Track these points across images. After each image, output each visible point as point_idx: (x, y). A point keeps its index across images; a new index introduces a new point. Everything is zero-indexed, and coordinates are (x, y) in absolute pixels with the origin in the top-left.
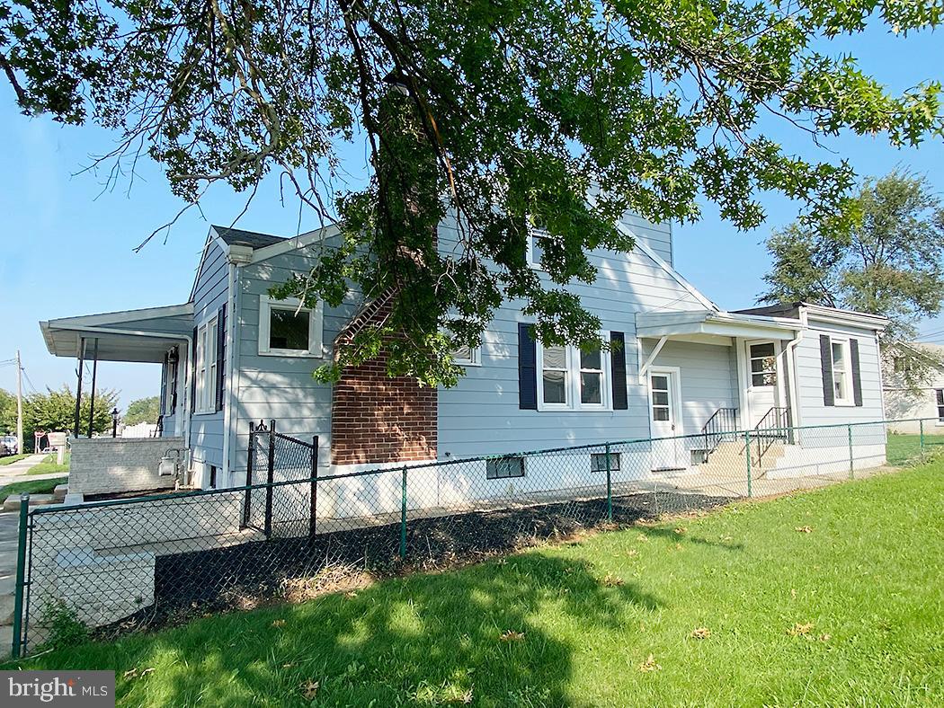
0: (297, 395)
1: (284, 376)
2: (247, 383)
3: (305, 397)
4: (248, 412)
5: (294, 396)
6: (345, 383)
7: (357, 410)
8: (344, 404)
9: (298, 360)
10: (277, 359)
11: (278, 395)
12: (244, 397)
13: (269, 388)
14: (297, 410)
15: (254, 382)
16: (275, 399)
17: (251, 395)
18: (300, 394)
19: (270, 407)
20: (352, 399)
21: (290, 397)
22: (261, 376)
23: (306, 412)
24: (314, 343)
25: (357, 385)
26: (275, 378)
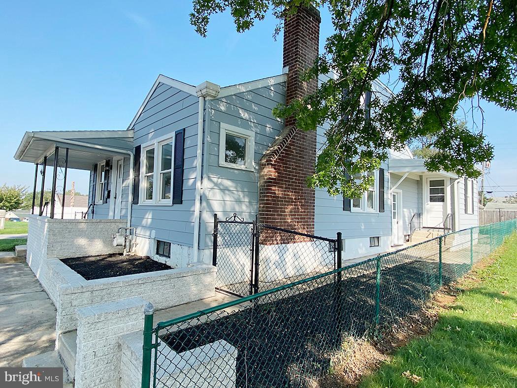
0: (240, 196)
1: (233, 182)
2: (211, 185)
3: (244, 197)
4: (212, 206)
5: (238, 196)
6: (271, 189)
7: (277, 208)
8: (270, 204)
9: (240, 171)
10: (229, 170)
11: (229, 194)
12: (210, 195)
13: (224, 190)
14: (239, 206)
15: (216, 184)
16: (227, 198)
17: (214, 194)
18: (241, 195)
19: (225, 203)
20: (275, 201)
21: (236, 196)
22: (220, 180)
23: (244, 208)
24: (249, 161)
25: (278, 191)
26: (228, 183)
